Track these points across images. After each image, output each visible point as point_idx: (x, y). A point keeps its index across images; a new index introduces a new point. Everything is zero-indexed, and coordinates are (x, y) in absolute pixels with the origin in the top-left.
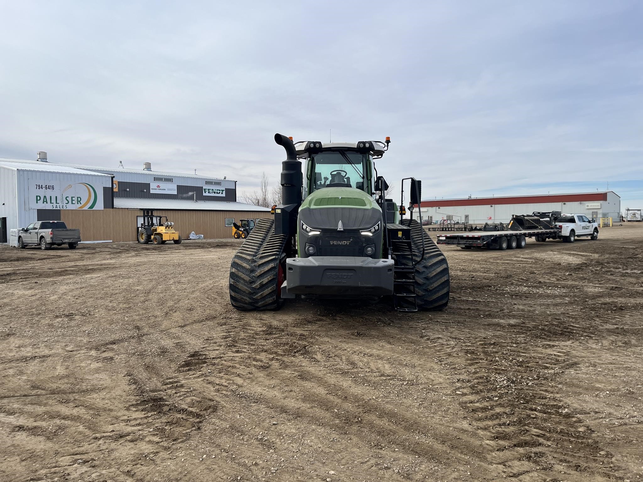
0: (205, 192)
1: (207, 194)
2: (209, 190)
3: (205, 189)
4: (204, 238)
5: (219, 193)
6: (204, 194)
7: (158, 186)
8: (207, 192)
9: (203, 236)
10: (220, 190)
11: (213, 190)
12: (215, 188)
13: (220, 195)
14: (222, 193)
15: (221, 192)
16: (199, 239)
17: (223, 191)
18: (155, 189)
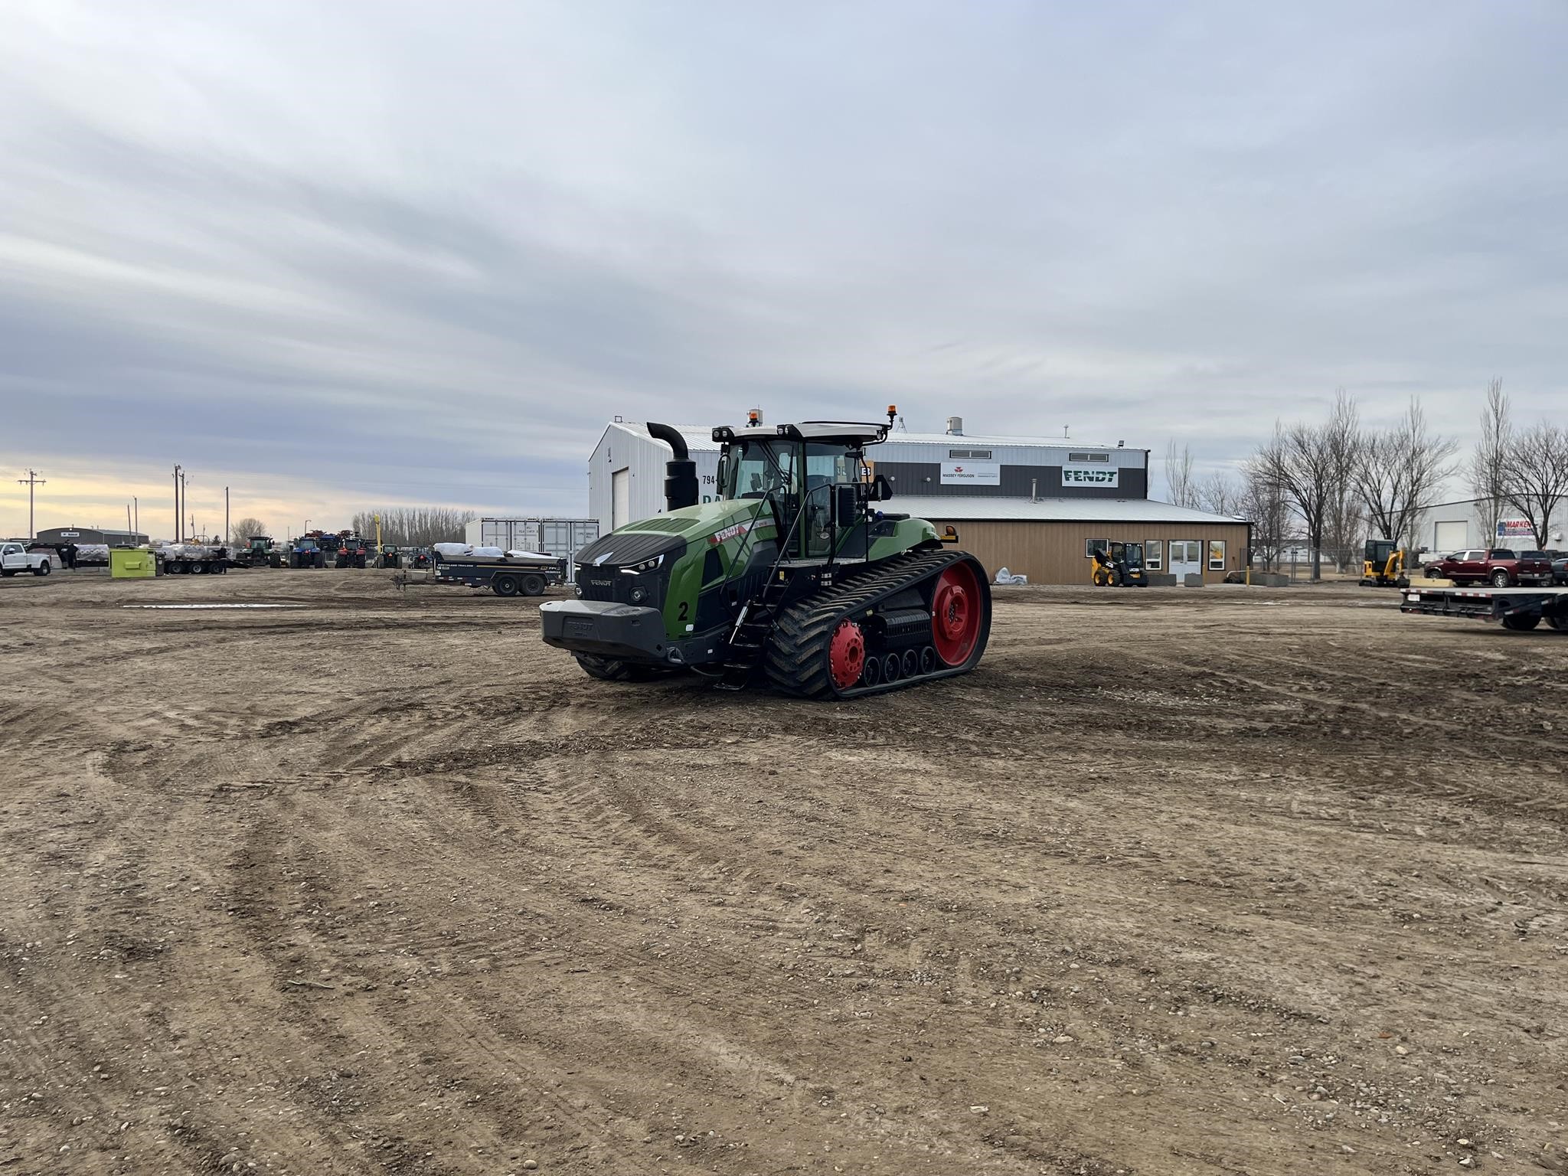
0: (1067, 479)
1: (1072, 483)
2: (1076, 473)
3: (1066, 473)
4: (1030, 582)
5: (1103, 479)
6: (1065, 483)
7: (959, 469)
8: (1072, 479)
9: (1025, 577)
10: (1104, 473)
11: (1086, 473)
12: (1092, 467)
13: (1105, 484)
14: (1110, 480)
15: (1108, 476)
16: (1017, 583)
17: (1112, 474)
18: (952, 475)
